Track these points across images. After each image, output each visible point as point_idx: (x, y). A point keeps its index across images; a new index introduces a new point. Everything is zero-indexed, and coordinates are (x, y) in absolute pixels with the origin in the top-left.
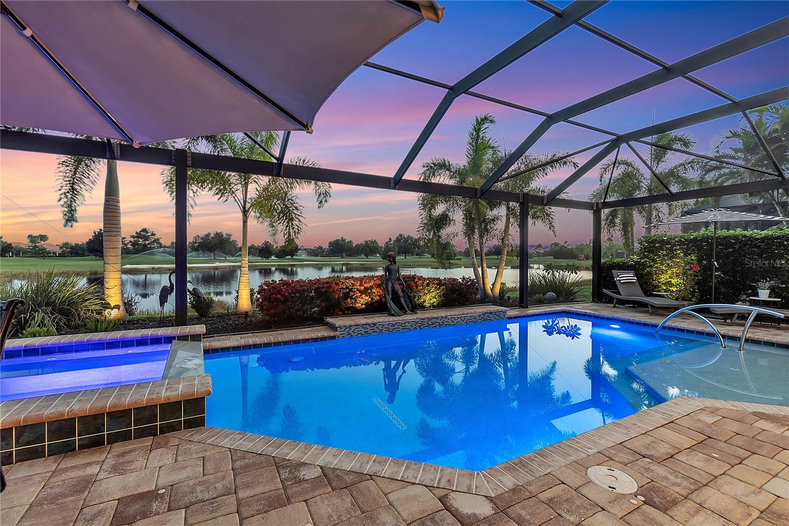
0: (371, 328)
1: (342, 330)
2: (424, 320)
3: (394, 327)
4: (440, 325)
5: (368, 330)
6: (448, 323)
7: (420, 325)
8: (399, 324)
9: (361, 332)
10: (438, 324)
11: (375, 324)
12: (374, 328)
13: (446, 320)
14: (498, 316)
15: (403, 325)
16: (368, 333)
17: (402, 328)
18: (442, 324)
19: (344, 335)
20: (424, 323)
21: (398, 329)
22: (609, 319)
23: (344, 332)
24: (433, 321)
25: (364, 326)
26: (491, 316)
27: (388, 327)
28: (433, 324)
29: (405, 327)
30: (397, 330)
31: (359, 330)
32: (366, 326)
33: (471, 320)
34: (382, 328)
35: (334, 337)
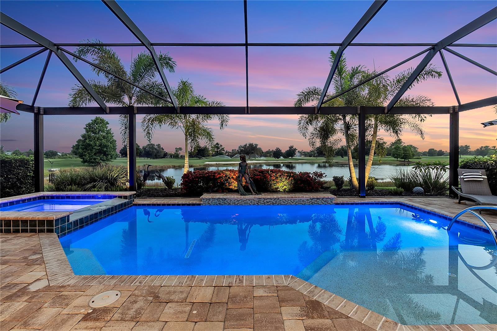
0: (223, 201)
1: (204, 201)
2: (261, 200)
3: (239, 202)
4: (273, 204)
5: (220, 202)
6: (280, 203)
7: (258, 202)
8: (242, 200)
9: (216, 203)
10: (272, 203)
11: (225, 199)
12: (225, 201)
13: (278, 201)
14: (325, 201)
15: (244, 201)
16: (221, 204)
17: (244, 203)
18: (275, 203)
19: (205, 204)
20: (261, 201)
21: (242, 204)
22: (429, 213)
23: (205, 202)
24: (268, 200)
25: (218, 200)
26: (318, 201)
27: (234, 201)
28: (268, 202)
29: (246, 203)
30: (240, 204)
31: (215, 201)
32: (220, 200)
33: (300, 203)
34: (230, 202)
35: (199, 205)
